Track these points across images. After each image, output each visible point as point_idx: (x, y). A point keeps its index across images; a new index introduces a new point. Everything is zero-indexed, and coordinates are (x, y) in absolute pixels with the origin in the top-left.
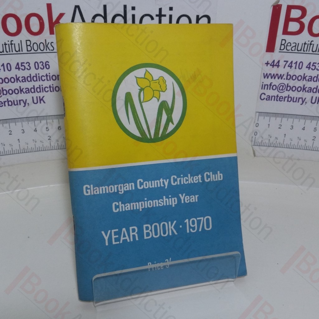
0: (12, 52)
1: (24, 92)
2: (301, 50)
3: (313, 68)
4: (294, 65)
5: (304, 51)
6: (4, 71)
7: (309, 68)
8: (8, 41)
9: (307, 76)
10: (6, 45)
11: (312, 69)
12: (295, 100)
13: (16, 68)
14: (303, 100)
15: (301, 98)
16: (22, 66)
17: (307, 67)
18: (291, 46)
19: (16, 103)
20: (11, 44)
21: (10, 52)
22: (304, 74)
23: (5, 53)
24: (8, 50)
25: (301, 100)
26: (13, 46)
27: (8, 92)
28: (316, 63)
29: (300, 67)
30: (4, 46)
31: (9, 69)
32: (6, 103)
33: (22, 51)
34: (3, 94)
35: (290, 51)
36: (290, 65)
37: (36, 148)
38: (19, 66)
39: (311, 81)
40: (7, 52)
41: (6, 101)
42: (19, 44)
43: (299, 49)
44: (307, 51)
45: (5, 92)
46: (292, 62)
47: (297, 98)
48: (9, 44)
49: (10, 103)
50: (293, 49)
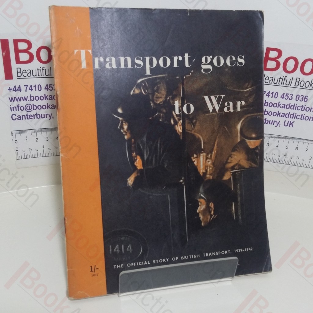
0: (43, 76)
1: (51, 108)
2: (277, 83)
3: (287, 97)
4: (271, 95)
5: (279, 84)
6: (36, 91)
7: (283, 98)
8: (41, 67)
9: (281, 104)
10: (39, 71)
11: (285, 99)
12: (271, 123)
13: (45, 89)
14: (278, 123)
15: (276, 121)
16: (50, 87)
17: (281, 97)
18: (269, 79)
19: (43, 117)
20: (43, 70)
21: (41, 76)
22: (279, 102)
23: (37, 76)
24: (40, 74)
25: (275, 123)
26: (44, 71)
27: (37, 107)
28: (289, 94)
29: (276, 97)
30: (37, 71)
31: (40, 89)
32: (35, 116)
33: (51, 75)
34: (34, 109)
35: (268, 83)
36: (268, 95)
37: (56, 153)
38: (47, 87)
39: (284, 108)
40: (39, 76)
41: (35, 115)
42: (49, 70)
43: (275, 82)
44: (281, 84)
45: (35, 107)
46: (269, 92)
47: (272, 121)
48: (41, 70)
49: (38, 116)
50: (271, 82)
